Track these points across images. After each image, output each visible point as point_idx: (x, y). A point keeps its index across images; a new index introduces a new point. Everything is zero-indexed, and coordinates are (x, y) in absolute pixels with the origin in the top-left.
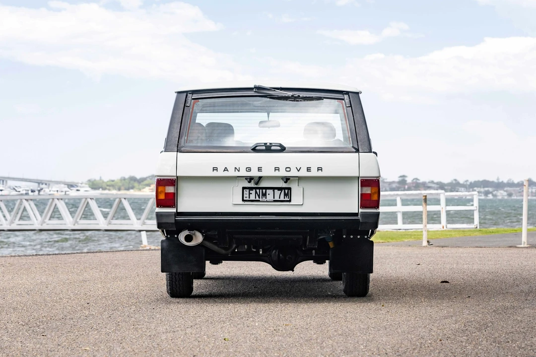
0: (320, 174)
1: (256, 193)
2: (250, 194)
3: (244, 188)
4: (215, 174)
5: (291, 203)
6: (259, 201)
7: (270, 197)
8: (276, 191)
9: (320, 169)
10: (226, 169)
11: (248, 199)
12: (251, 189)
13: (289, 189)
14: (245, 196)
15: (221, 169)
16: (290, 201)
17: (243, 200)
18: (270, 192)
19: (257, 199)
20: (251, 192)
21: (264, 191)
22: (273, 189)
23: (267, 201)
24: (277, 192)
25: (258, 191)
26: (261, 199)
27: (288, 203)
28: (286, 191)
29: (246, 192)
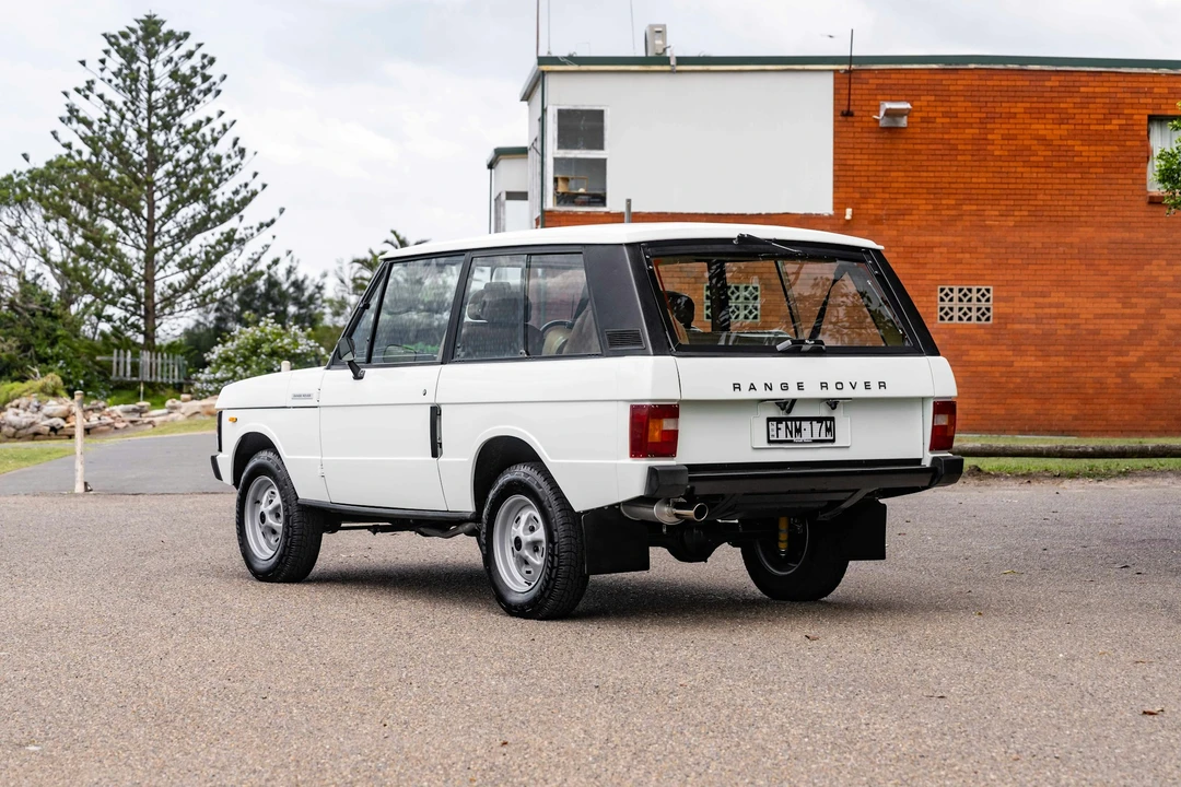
0: (882, 393)
1: (787, 427)
2: (778, 429)
3: (769, 420)
4: (737, 395)
5: (834, 445)
6: (791, 442)
7: (806, 435)
8: (814, 423)
9: (882, 385)
10: (752, 387)
11: (775, 438)
12: (779, 420)
13: (832, 419)
14: (771, 433)
15: (745, 386)
16: (833, 441)
17: (769, 441)
18: (806, 425)
19: (789, 438)
20: (780, 426)
21: (798, 423)
22: (811, 419)
23: (803, 442)
24: (816, 425)
25: (789, 423)
26: (794, 438)
27: (830, 445)
28: (828, 423)
29: (773, 426)
